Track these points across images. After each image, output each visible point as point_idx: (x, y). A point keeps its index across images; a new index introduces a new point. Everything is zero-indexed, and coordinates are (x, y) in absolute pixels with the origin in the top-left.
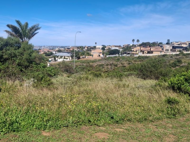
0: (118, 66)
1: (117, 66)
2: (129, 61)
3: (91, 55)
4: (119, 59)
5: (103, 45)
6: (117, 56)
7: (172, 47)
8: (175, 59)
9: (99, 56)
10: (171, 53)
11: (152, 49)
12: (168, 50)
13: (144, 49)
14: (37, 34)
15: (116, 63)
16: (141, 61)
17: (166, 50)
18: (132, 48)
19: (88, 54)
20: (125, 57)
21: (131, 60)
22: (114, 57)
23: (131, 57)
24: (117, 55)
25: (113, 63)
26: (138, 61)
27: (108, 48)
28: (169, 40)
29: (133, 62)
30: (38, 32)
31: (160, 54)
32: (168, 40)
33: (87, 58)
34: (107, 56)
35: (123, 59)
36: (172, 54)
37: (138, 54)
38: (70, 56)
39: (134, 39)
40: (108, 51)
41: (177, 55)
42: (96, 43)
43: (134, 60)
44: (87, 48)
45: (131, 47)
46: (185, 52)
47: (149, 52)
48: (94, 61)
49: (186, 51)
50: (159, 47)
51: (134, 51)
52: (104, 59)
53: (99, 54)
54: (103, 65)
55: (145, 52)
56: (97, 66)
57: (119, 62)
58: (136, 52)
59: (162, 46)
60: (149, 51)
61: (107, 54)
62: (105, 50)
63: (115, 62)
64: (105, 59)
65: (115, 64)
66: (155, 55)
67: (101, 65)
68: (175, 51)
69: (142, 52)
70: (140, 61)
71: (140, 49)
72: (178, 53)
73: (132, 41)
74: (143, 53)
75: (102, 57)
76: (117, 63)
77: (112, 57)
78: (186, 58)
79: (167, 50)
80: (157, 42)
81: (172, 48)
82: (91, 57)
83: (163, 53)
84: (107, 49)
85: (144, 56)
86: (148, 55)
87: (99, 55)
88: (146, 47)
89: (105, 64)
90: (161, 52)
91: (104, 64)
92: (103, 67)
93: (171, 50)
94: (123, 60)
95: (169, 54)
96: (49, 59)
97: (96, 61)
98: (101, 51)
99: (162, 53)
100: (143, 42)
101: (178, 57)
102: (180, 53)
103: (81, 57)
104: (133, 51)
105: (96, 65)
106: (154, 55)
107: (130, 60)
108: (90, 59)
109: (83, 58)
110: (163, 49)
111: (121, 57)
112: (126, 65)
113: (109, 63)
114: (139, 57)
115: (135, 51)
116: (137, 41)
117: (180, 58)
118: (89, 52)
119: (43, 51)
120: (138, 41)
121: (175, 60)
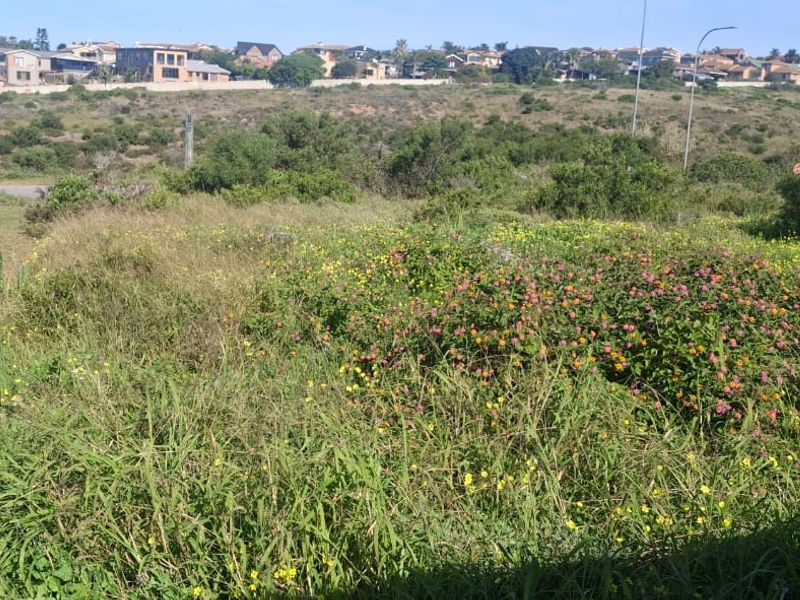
12: (28, 75)
17: (19, 73)
79: (24, 76)
93: (42, 76)
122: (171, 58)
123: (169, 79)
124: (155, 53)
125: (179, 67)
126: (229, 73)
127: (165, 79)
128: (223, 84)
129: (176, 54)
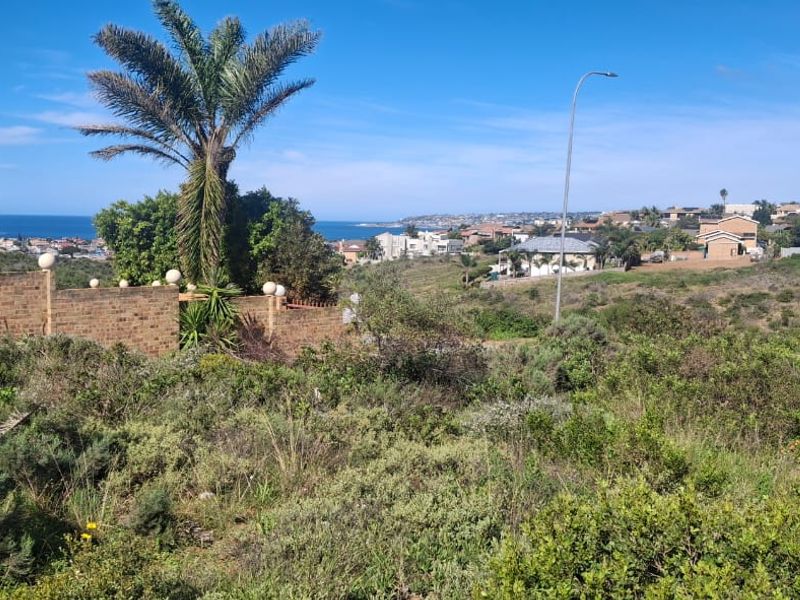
3: (695, 248)
5: (757, 203)
9: (741, 249)
14: (303, 90)
19: (682, 240)
27: (786, 212)
30: (313, 82)
33: (679, 259)
34: (786, 252)
38: (589, 251)
40: (787, 229)
42: (723, 193)
44: (679, 215)
48: (717, 277)
52: (768, 265)
53: (742, 242)
54: (764, 296)
56: (728, 301)
61: (781, 242)
62: (771, 224)
64: (774, 266)
67: (750, 296)
75: (757, 255)
82: (696, 255)
84: (783, 218)
87: (740, 245)
89: (774, 294)
91: (766, 291)
92: (764, 310)
96: (491, 269)
97: (726, 277)
98: (753, 227)
103: (642, 259)
105: (723, 295)
108: (691, 267)
109: (655, 260)
113: (798, 285)
118: (686, 232)
119: (476, 234)
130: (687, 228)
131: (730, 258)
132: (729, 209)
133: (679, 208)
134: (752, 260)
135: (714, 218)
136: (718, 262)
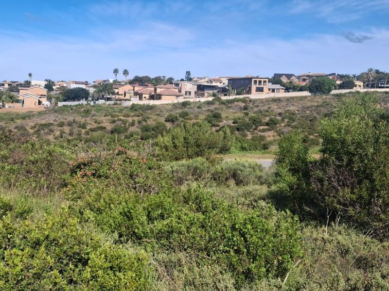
0: (88, 127)
1: (86, 128)
2: (112, 116)
3: (18, 101)
4: (88, 111)
5: (46, 80)
6: (82, 104)
7: (196, 86)
8: (208, 110)
9: (40, 103)
10: (198, 100)
11: (158, 91)
12: (190, 93)
13: (142, 89)
15: (83, 120)
16: (139, 116)
17: (186, 92)
18: (114, 86)
19: (11, 98)
20: (102, 106)
21: (117, 113)
22: (76, 106)
23: (116, 106)
24: (83, 102)
25: (77, 119)
26: (133, 116)
27: (59, 85)
28: (189, 72)
29: (122, 118)
31: (175, 100)
32: (187, 72)
33: (10, 107)
34: (60, 104)
35: (98, 111)
36: (200, 101)
37: (130, 100)
39: (118, 69)
40: (61, 93)
41: (209, 103)
42: (30, 75)
43: (123, 114)
44: (9, 85)
45: (112, 86)
46: (224, 98)
47: (152, 97)
48: (28, 116)
49: (225, 95)
50: (173, 85)
51: (119, 95)
52: (52, 110)
53: (40, 99)
54: (52, 124)
55: (144, 96)
56: (35, 127)
57: (88, 119)
58: (125, 96)
59: (179, 84)
60: (153, 93)
61: (58, 99)
62: (53, 91)
63: (81, 118)
64: (55, 110)
65: (80, 122)
66: (167, 103)
67: (45, 125)
68: (203, 95)
69: (138, 96)
70: (136, 116)
71: (134, 90)
72: (211, 99)
73: (114, 72)
74: (141, 99)
75: (47, 105)
76: (86, 120)
77: (71, 106)
78: (227, 109)
79: (188, 93)
80: (164, 77)
81: (198, 89)
82: (19, 105)
83: (181, 100)
84: (58, 88)
85: (144, 105)
86: (152, 102)
87: (39, 100)
88: (145, 85)
89: (56, 123)
90: (177, 96)
91: (52, 122)
92: (52, 131)
93: (195, 93)
94: (97, 114)
95: (194, 102)
97: (33, 116)
98: (45, 92)
99: (179, 98)
100: (136, 77)
101: (212, 107)
102: (213, 100)
104: (118, 93)
105: (33, 124)
106: (164, 103)
107: (114, 114)
108: (16, 111)
110: (180, 91)
111: (93, 106)
112: (107, 124)
113: (66, 119)
114: (133, 108)
115: (122, 95)
116: (124, 73)
117: (216, 109)
118: (13, 94)
120: (126, 72)
121: (207, 114)
122: (260, 82)
123: (258, 93)
124: (253, 80)
125: (264, 87)
126: (285, 88)
127: (257, 92)
128: (282, 94)
129: (263, 80)
130: (13, 91)
131: (34, 107)
132: (33, 83)
133: (9, 81)
134: (45, 108)
135: (26, 87)
136: (29, 108)
